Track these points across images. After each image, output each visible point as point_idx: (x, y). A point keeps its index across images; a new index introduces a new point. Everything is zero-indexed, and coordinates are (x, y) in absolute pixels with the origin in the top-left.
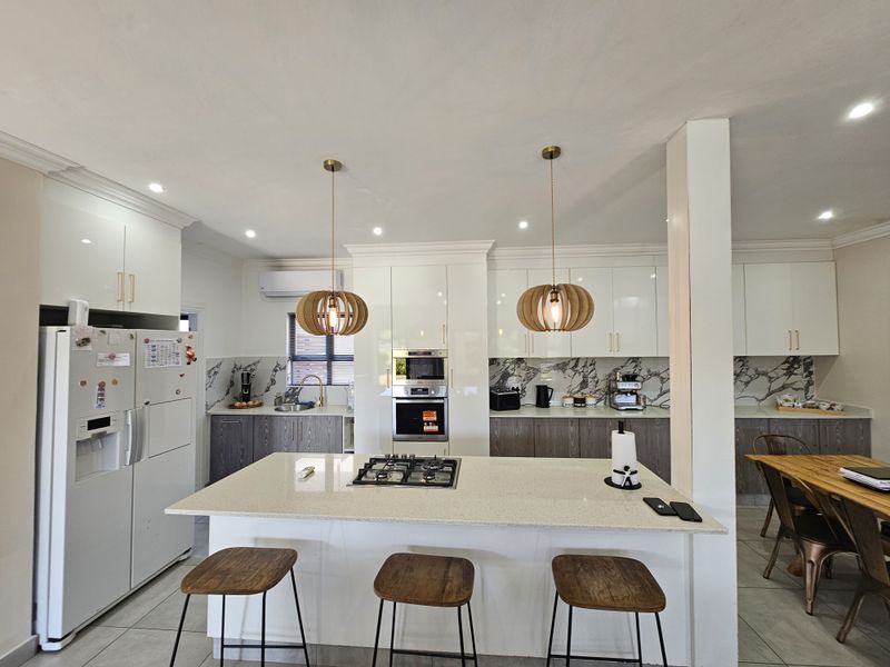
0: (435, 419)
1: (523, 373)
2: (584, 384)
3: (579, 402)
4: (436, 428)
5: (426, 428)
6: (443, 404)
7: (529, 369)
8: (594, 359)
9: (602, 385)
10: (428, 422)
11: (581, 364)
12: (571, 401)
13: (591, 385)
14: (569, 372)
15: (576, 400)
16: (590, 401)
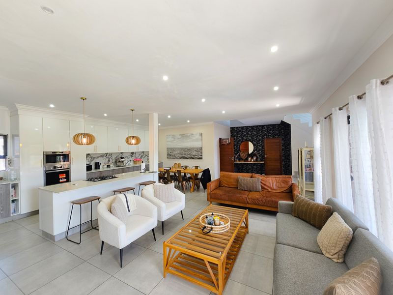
0: (65, 176)
1: (90, 159)
2: (109, 161)
3: (108, 166)
4: (65, 180)
5: (61, 181)
6: (68, 171)
7: (92, 157)
8: (111, 153)
9: (114, 161)
10: (62, 179)
11: (108, 155)
12: (106, 166)
13: (111, 161)
14: (105, 158)
15: (107, 166)
16: (111, 165)
